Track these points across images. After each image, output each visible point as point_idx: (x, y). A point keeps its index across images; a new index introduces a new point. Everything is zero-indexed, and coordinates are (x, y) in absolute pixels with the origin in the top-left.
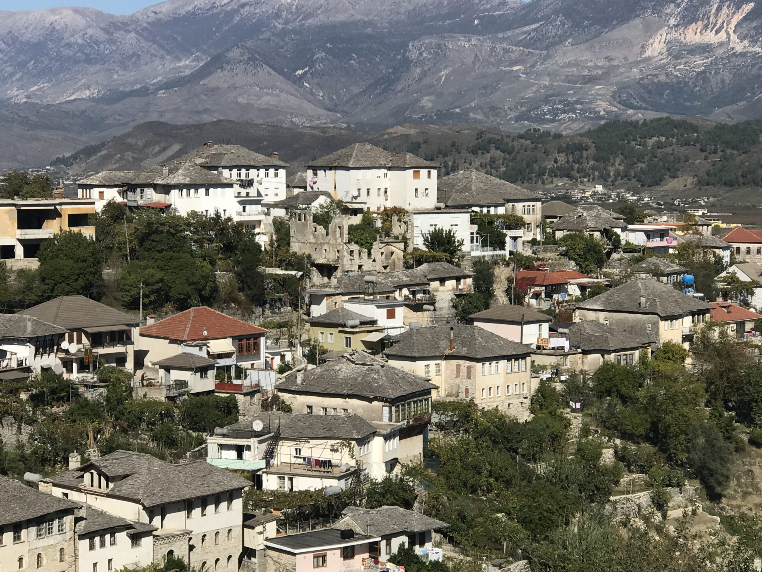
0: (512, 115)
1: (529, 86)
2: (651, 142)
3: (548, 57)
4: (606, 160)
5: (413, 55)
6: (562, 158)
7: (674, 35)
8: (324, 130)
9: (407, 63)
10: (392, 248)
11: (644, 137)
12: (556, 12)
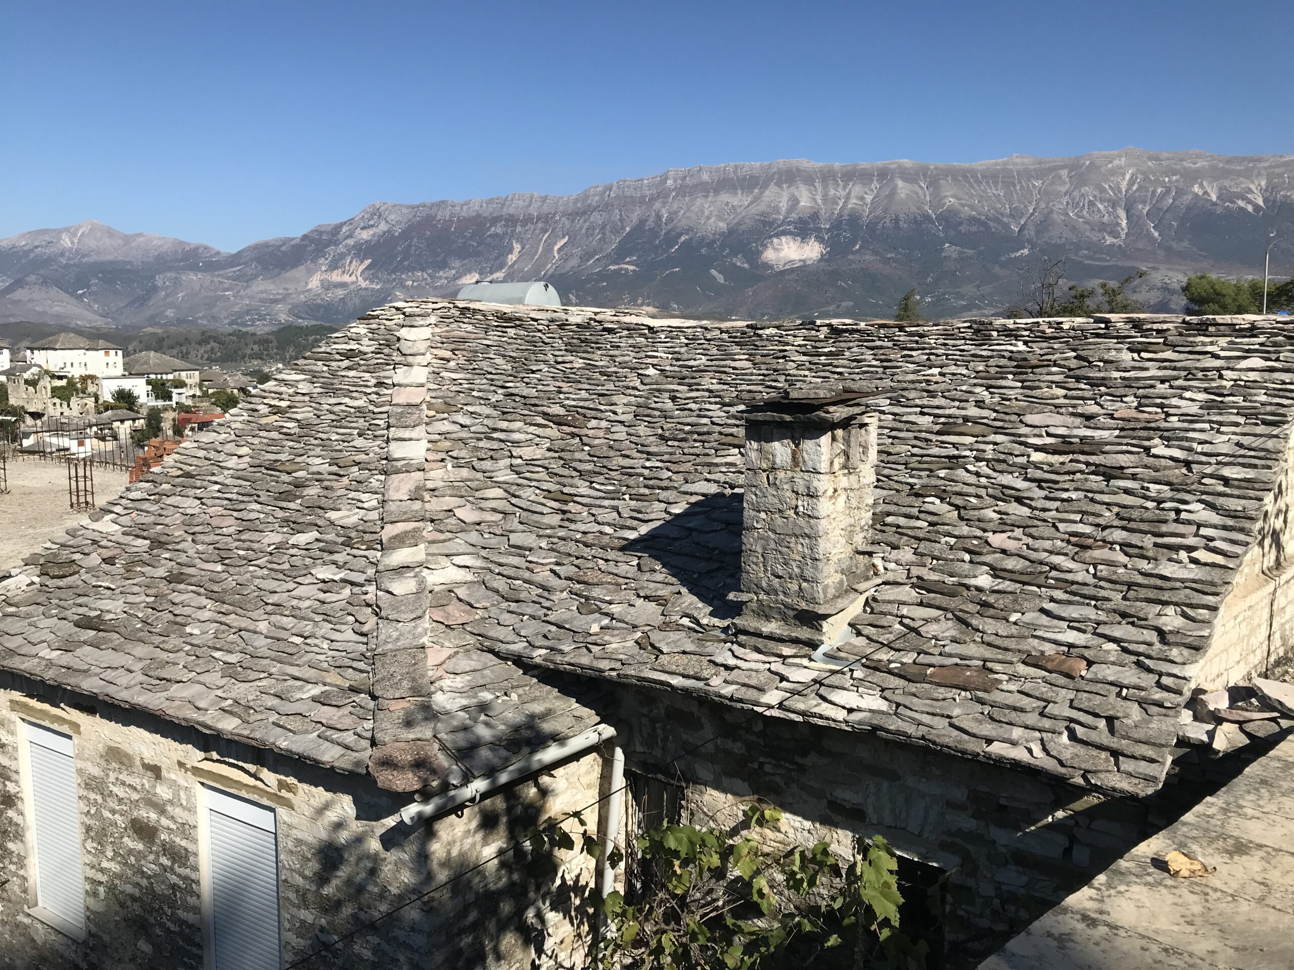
0: (226, 321)
1: (236, 304)
2: (311, 338)
3: (248, 287)
4: (283, 349)
5: (159, 283)
6: (256, 347)
7: (325, 276)
8: (98, 329)
9: (155, 289)
10: (85, 401)
11: (307, 335)
12: (252, 260)
